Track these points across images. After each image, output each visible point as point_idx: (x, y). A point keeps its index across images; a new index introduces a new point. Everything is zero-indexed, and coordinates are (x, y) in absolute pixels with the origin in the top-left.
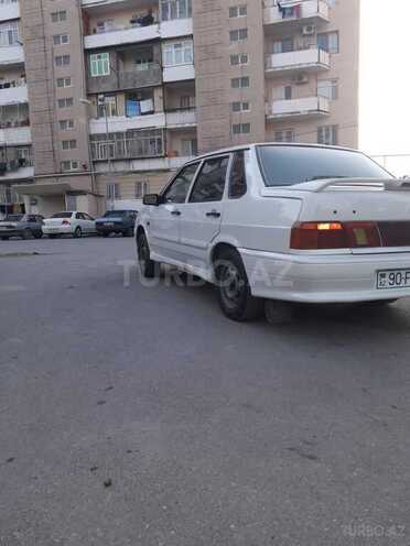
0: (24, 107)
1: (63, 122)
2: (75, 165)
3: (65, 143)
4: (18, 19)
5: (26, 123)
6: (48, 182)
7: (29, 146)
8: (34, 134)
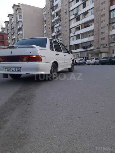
0: (93, 31)
1: (102, 33)
2: (104, 45)
3: (102, 39)
4: (93, 8)
5: (93, 35)
6: (96, 50)
7: (93, 41)
8: (94, 38)
